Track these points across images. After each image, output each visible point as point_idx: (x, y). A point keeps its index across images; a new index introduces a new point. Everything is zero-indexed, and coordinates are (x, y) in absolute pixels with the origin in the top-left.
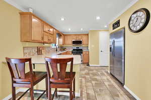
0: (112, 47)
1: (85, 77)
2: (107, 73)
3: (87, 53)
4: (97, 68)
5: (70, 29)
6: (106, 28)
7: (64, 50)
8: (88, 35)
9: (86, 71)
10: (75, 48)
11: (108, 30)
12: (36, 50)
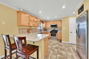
0: (77, 30)
1: (53, 50)
2: (74, 50)
3: (61, 33)
4: (66, 45)
5: (48, 18)
6: (74, 14)
7: (46, 30)
8: (61, 21)
9: (57, 46)
10: (53, 30)
11: (75, 16)
12: (27, 31)
